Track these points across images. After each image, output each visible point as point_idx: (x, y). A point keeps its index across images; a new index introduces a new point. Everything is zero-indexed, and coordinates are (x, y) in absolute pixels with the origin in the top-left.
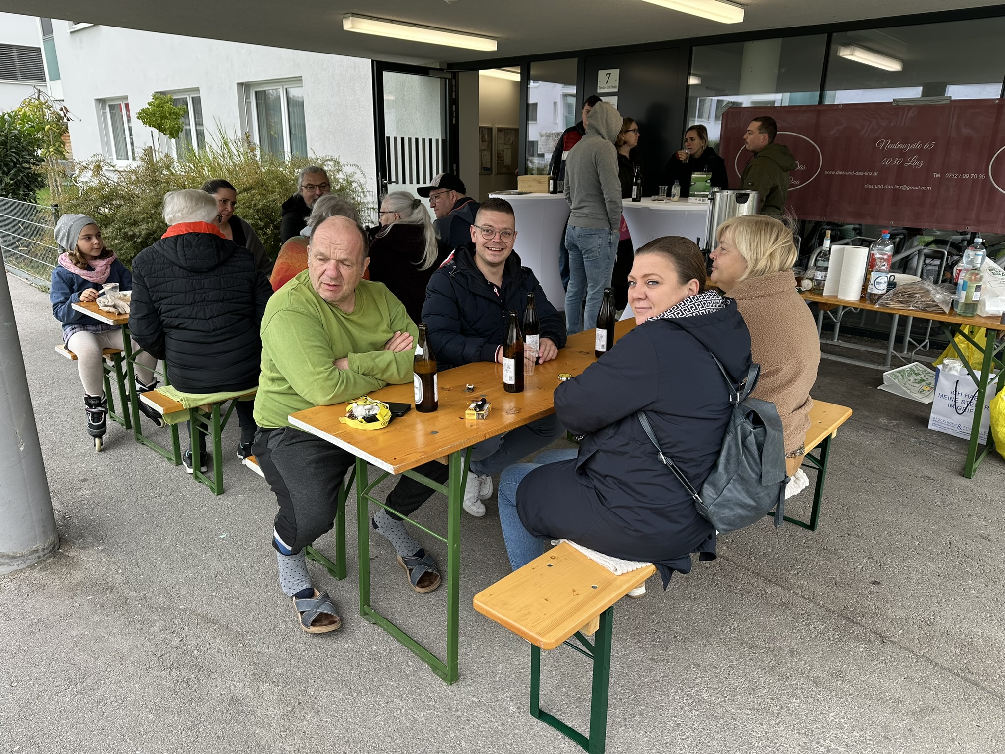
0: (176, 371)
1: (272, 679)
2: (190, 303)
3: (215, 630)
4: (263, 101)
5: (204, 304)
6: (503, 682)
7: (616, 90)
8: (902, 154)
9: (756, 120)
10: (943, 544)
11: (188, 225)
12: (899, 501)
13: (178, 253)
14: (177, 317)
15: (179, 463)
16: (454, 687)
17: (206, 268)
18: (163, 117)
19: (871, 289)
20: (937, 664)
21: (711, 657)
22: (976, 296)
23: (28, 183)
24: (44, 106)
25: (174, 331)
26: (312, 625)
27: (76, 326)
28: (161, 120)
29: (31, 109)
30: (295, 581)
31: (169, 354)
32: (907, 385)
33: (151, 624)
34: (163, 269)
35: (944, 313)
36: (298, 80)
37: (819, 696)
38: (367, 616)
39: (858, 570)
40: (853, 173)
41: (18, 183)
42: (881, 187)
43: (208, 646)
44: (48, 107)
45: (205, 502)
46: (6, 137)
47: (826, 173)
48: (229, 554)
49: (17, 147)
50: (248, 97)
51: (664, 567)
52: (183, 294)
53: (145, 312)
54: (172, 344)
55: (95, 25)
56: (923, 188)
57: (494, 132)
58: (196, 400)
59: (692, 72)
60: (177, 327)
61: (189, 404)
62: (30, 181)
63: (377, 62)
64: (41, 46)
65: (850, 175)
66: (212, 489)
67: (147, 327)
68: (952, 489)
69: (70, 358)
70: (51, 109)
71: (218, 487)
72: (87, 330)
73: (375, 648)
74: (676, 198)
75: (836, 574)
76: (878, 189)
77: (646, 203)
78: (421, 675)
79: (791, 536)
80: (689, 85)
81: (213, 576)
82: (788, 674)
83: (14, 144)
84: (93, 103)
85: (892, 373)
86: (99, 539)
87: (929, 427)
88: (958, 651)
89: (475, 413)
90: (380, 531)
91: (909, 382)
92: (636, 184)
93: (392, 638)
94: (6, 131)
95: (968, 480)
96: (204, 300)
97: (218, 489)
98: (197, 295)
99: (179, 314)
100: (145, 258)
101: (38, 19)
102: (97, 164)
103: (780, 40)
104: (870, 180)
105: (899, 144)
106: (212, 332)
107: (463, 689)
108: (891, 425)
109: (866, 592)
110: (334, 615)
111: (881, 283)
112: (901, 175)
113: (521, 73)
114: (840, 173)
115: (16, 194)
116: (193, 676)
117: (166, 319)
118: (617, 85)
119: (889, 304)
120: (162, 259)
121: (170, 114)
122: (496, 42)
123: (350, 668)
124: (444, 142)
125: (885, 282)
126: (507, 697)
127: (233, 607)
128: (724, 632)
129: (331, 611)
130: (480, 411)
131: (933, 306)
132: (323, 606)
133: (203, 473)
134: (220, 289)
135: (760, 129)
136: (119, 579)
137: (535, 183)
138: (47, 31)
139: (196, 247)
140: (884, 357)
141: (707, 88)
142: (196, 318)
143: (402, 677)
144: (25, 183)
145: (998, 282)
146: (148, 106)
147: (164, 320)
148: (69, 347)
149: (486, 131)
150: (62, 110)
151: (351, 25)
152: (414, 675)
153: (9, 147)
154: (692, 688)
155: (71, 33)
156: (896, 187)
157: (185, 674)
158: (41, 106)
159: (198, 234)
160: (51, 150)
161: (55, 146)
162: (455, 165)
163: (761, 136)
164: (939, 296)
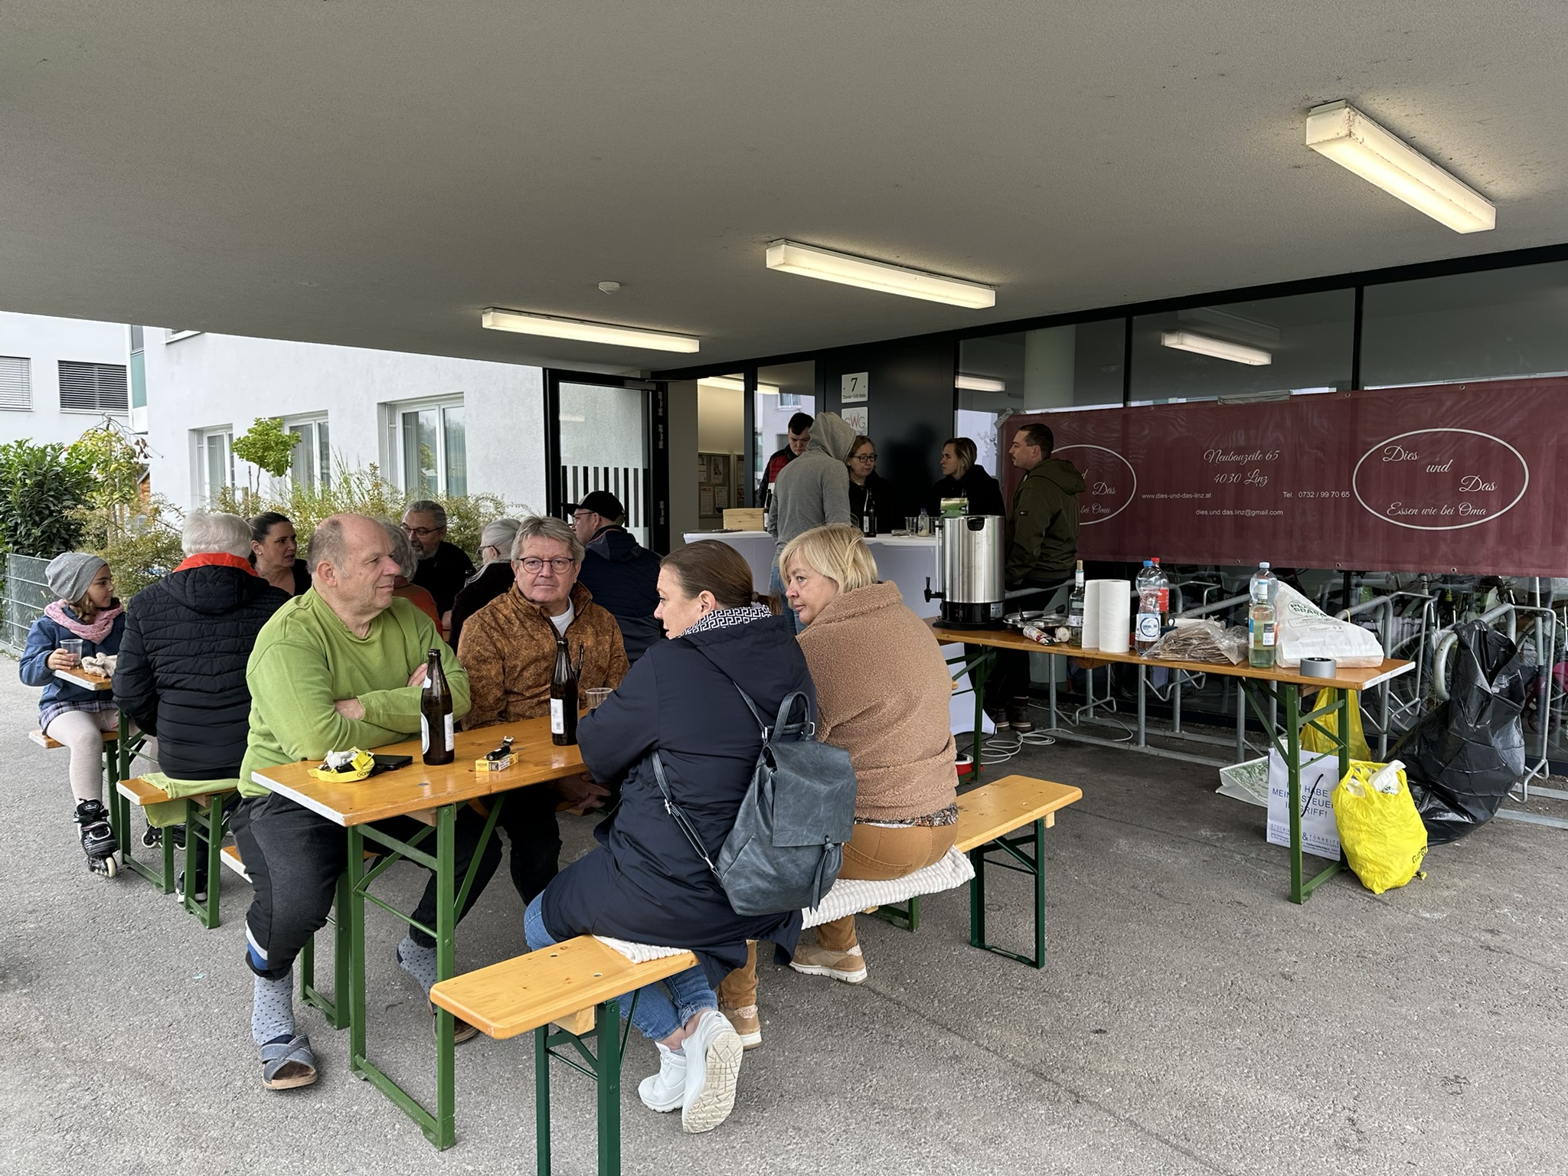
0: (168, 748)
1: (201, 1143)
2: (193, 654)
3: (145, 1087)
4: (414, 427)
5: (212, 655)
6: (517, 1148)
7: (865, 399)
8: (1242, 469)
9: (1023, 428)
10: (1220, 985)
11: (208, 556)
12: (1182, 933)
13: (187, 589)
14: (174, 672)
15: (170, 890)
16: (446, 1154)
17: (220, 609)
18: (267, 448)
19: (1140, 637)
20: (1143, 1129)
21: (822, 1119)
22: (1268, 639)
23: (67, 537)
24: (114, 439)
25: (167, 692)
26: (274, 1078)
27: (62, 703)
28: (263, 453)
29: (95, 443)
30: (271, 1023)
31: (160, 725)
32: (1256, 786)
33: (60, 1078)
34: (165, 610)
35: (1231, 664)
36: (458, 397)
37: (954, 1166)
38: (359, 1071)
39: (1081, 1017)
40: (1178, 496)
41: (52, 538)
42: (1218, 512)
43: (128, 1105)
44: (119, 440)
45: (190, 937)
46: (44, 475)
47: (1144, 497)
48: (200, 998)
49: (57, 489)
50: (392, 421)
51: (709, 957)
52: (186, 642)
53: (135, 665)
54: (164, 711)
55: (202, 332)
56: (1273, 513)
57: (732, 460)
58: (187, 787)
59: (961, 371)
60: (172, 687)
61: (177, 792)
62: (70, 536)
63: (550, 370)
64: (127, 362)
65: (1175, 498)
66: (203, 920)
67: (134, 686)
68: (1268, 918)
69: (44, 746)
70: (123, 442)
71: (211, 915)
72: (79, 709)
73: (355, 1108)
74: (924, 532)
75: (1046, 1023)
76: (1215, 515)
77: (881, 538)
78: (407, 1139)
79: (1004, 974)
80: (958, 389)
81: (167, 1024)
82: (923, 1140)
83: (53, 486)
84: (186, 434)
85: (1232, 770)
86: (26, 980)
87: (1268, 840)
88: (1181, 1114)
89: (488, 762)
90: (404, 965)
91: (1260, 782)
92: (868, 514)
93: (383, 1097)
94: (45, 469)
95: (1297, 905)
96: (212, 651)
97: (210, 919)
98: (204, 644)
99: (177, 668)
100: (145, 596)
101: (127, 327)
102: (156, 506)
103: (1074, 326)
104: (1202, 504)
105: (1233, 455)
106: (219, 692)
107: (457, 1155)
108: (1215, 837)
109: (1082, 1043)
110: (311, 1066)
111: (1149, 627)
112: (1241, 496)
113: (745, 381)
114: (1162, 496)
115: (47, 553)
116: (95, 1140)
117: (160, 675)
118: (866, 393)
119: (1158, 654)
120: (166, 597)
121: (277, 444)
122: (697, 342)
123: (311, 1131)
124: (645, 471)
125: (1155, 626)
126: (515, 1165)
127: (180, 1061)
128: (853, 1090)
129: (306, 1060)
130: (494, 760)
131: (1217, 655)
132: (295, 1053)
133: (199, 902)
134: (237, 637)
135: (1027, 440)
136: (37, 1027)
137: (746, 518)
138: (137, 343)
139: (211, 582)
140: (1235, 749)
141: (1009, 395)
142: (199, 674)
143: (379, 1142)
144: (63, 538)
145: (1301, 620)
146: (247, 434)
147: (158, 677)
148: (49, 733)
149: (720, 461)
150: (137, 443)
151: (492, 321)
152: (397, 1140)
153: (45, 489)
154: (776, 1155)
155: (167, 344)
156: (1238, 512)
157: (84, 1138)
158: (109, 439)
159: (216, 567)
160: (115, 497)
161: (121, 491)
162: (662, 503)
163: (1031, 449)
164: (1226, 642)
